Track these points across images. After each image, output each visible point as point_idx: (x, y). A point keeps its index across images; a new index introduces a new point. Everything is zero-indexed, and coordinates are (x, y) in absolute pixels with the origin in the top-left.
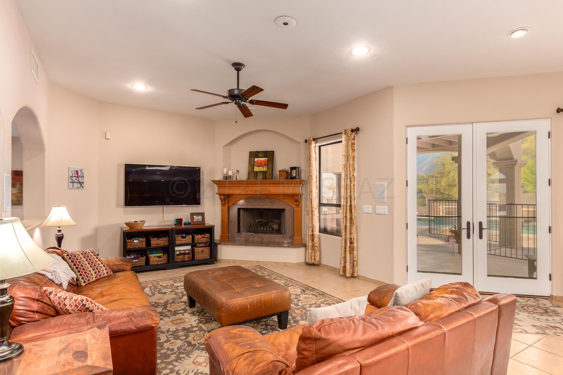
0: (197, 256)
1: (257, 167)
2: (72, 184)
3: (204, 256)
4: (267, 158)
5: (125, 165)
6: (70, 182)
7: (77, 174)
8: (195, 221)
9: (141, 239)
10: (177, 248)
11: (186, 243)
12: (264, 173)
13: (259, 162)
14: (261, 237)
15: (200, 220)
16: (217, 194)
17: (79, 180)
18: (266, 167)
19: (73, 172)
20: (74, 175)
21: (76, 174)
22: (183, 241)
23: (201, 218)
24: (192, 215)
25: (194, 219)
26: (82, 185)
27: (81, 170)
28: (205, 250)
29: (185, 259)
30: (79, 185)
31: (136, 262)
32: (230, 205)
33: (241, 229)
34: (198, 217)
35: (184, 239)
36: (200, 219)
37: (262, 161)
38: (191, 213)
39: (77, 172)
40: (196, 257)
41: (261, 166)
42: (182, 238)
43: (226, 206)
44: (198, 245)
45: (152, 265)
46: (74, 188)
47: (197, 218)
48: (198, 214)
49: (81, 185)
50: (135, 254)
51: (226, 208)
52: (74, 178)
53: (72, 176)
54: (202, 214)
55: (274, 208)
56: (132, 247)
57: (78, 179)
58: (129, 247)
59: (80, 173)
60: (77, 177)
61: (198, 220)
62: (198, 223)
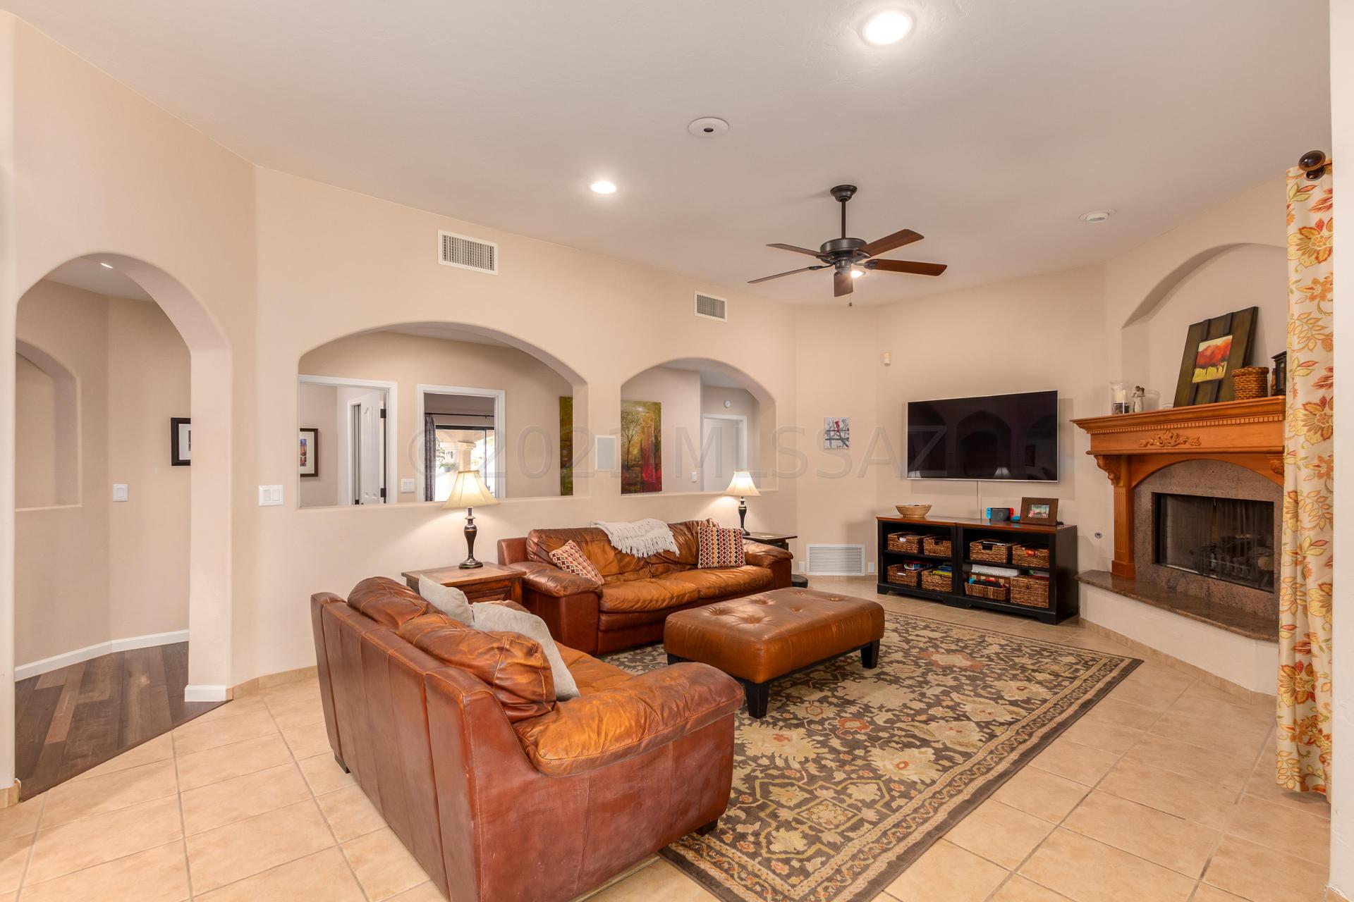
0: (1016, 596)
1: (1202, 370)
2: (828, 441)
3: (1032, 598)
4: (1230, 337)
5: (909, 404)
6: (826, 439)
7: (838, 426)
8: (1030, 515)
9: (910, 537)
10: (976, 569)
11: (991, 559)
12: (1219, 384)
13: (1208, 353)
14: (1205, 586)
15: (1045, 516)
16: (1088, 453)
17: (840, 436)
18: (1223, 367)
19: (831, 425)
20: (832, 429)
21: (835, 426)
22: (986, 555)
23: (1047, 512)
24: (1027, 503)
25: (1028, 512)
26: (847, 443)
27: (844, 421)
28: (1036, 586)
29: (987, 594)
30: (840, 443)
31: (902, 576)
32: (1134, 484)
33: (1170, 553)
34: (1040, 507)
35: (988, 552)
36: (1045, 513)
37: (1217, 347)
38: (1023, 498)
39: (837, 423)
40: (1014, 598)
41: (1213, 365)
42: (983, 549)
43: (1121, 487)
44: (1032, 572)
45: (926, 590)
46: (833, 447)
47: (1037, 510)
48: (1040, 502)
49: (845, 443)
50: (917, 564)
51: (1123, 491)
52: (832, 433)
53: (829, 431)
54: (1052, 503)
55: (1240, 497)
56: (895, 549)
57: (838, 434)
58: (890, 547)
59: (841, 426)
60: (838, 431)
61: (1039, 516)
62: (1038, 521)
